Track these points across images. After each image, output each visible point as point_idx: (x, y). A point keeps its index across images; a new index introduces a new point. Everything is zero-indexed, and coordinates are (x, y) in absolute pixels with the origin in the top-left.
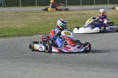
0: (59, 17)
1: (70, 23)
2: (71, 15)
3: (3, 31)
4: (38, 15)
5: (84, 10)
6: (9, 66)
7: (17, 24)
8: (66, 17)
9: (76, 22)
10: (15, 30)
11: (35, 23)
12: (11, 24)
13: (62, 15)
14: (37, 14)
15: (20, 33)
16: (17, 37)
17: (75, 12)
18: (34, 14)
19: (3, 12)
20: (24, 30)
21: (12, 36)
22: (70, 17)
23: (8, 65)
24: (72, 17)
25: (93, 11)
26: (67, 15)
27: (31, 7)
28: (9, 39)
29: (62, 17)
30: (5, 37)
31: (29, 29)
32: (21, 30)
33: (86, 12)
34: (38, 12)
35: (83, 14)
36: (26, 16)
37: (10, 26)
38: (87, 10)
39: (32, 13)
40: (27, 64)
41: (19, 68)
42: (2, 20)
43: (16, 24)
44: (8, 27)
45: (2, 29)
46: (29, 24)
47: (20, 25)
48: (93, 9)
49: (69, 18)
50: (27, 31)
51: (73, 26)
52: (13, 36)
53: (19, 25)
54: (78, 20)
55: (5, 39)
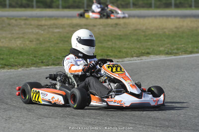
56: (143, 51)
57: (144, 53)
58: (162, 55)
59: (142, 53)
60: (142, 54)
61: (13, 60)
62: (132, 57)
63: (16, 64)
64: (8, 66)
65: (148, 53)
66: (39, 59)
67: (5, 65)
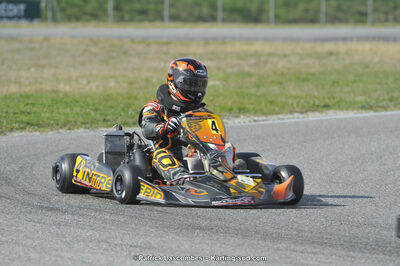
0: (241, 62)
1: (280, 83)
2: (285, 56)
3: (33, 105)
4: (166, 53)
5: (336, 39)
6: (29, 242)
7: (89, 82)
8: (266, 63)
9: (305, 80)
10: (77, 101)
11: (154, 80)
12: (68, 80)
13: (256, 55)
14: (165, 49)
15: (93, 113)
16: (81, 130)
17: (299, 48)
18: (154, 48)
19: (46, 39)
20: (109, 104)
21: (64, 125)
22: (282, 64)
23: (28, 238)
24: (290, 61)
25: (367, 46)
26: (271, 55)
27: (146, 24)
28: (51, 134)
29: (252, 61)
30: (38, 125)
31: (129, 98)
32: (100, 104)
33: (342, 47)
34: (168, 43)
35: (331, 54)
36: (125, 53)
37: (61, 87)
38: (345, 39)
39: (148, 45)
40: (104, 237)
41: (69, 255)
42: (37, 66)
43: (84, 82)
44: (55, 91)
45: (28, 97)
46: (131, 83)
47: (97, 83)
48: (367, 39)
49: (280, 66)
50: (122, 106)
51: (294, 93)
52: (67, 124)
53: (93, 86)
54: (313, 74)
55: (38, 133)
56: (317, 103)
57: (318, 106)
58: (353, 109)
59: (314, 105)
60: (314, 108)
61: (47, 115)
62: (292, 112)
63: (52, 122)
64: (32, 125)
65: (327, 106)
66: (101, 115)
67: (28, 124)
